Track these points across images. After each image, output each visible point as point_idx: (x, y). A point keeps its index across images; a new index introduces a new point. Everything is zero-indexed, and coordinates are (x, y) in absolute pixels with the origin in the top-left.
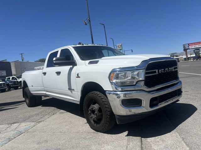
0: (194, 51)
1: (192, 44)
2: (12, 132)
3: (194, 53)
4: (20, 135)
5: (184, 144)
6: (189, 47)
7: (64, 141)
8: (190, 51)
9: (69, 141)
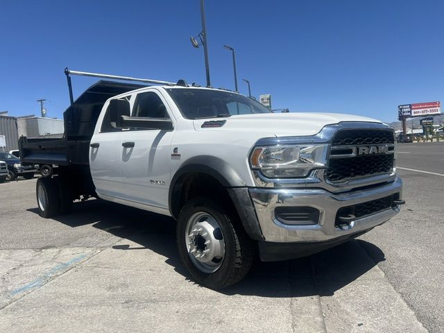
0: (421, 121)
1: (418, 106)
2: (48, 266)
3: (421, 127)
4: (66, 272)
5: (405, 304)
6: (411, 112)
7: (163, 288)
8: (412, 122)
9: (171, 288)
